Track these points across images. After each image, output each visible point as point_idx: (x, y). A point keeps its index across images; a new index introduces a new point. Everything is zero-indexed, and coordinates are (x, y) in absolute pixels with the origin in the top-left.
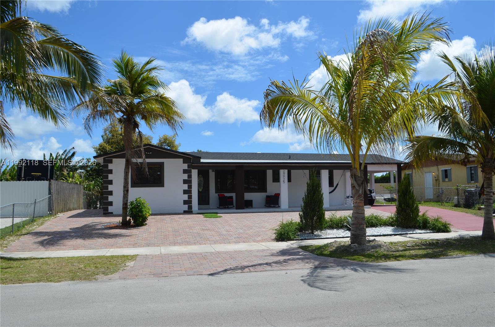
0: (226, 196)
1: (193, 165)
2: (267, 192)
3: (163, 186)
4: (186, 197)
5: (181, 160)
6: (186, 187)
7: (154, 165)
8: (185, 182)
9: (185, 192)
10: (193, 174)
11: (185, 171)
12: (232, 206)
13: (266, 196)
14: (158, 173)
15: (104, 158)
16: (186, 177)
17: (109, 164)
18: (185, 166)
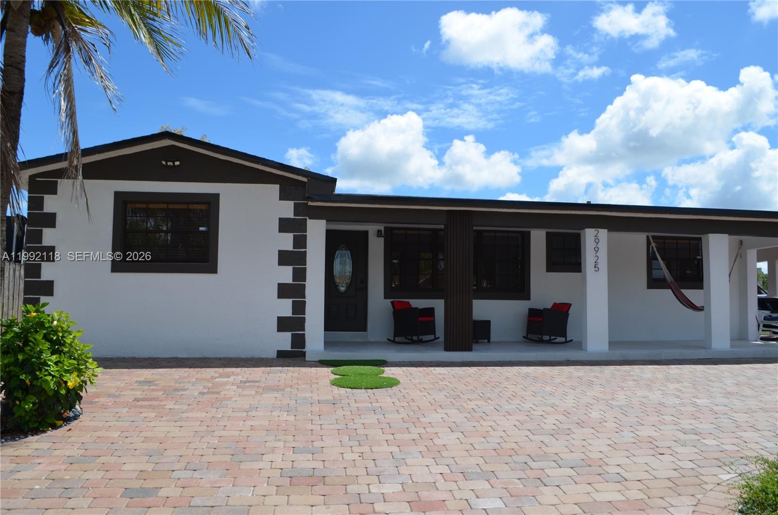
0: (413, 306)
1: (310, 203)
2: (529, 299)
3: (213, 269)
4: (285, 308)
5: (275, 188)
6: (286, 275)
7: (188, 203)
8: (284, 258)
9: (284, 291)
10: (310, 234)
11: (285, 225)
12: (432, 337)
13: (528, 311)
14: (201, 229)
15: (31, 177)
16: (287, 242)
17: (46, 197)
18: (287, 210)
